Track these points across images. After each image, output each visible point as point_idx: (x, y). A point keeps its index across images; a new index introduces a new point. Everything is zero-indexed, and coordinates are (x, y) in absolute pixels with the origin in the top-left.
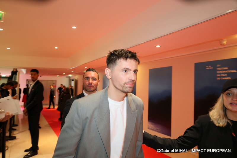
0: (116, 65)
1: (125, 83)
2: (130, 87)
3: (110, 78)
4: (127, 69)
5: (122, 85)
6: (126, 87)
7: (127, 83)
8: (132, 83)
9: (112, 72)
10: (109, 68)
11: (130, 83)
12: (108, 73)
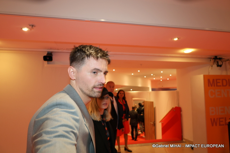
0: (83, 64)
1: (94, 87)
2: (99, 92)
3: (75, 78)
4: (97, 69)
5: (91, 89)
6: (94, 92)
7: (97, 86)
8: (101, 87)
9: (78, 72)
10: (74, 67)
11: (100, 87)
12: (72, 73)
